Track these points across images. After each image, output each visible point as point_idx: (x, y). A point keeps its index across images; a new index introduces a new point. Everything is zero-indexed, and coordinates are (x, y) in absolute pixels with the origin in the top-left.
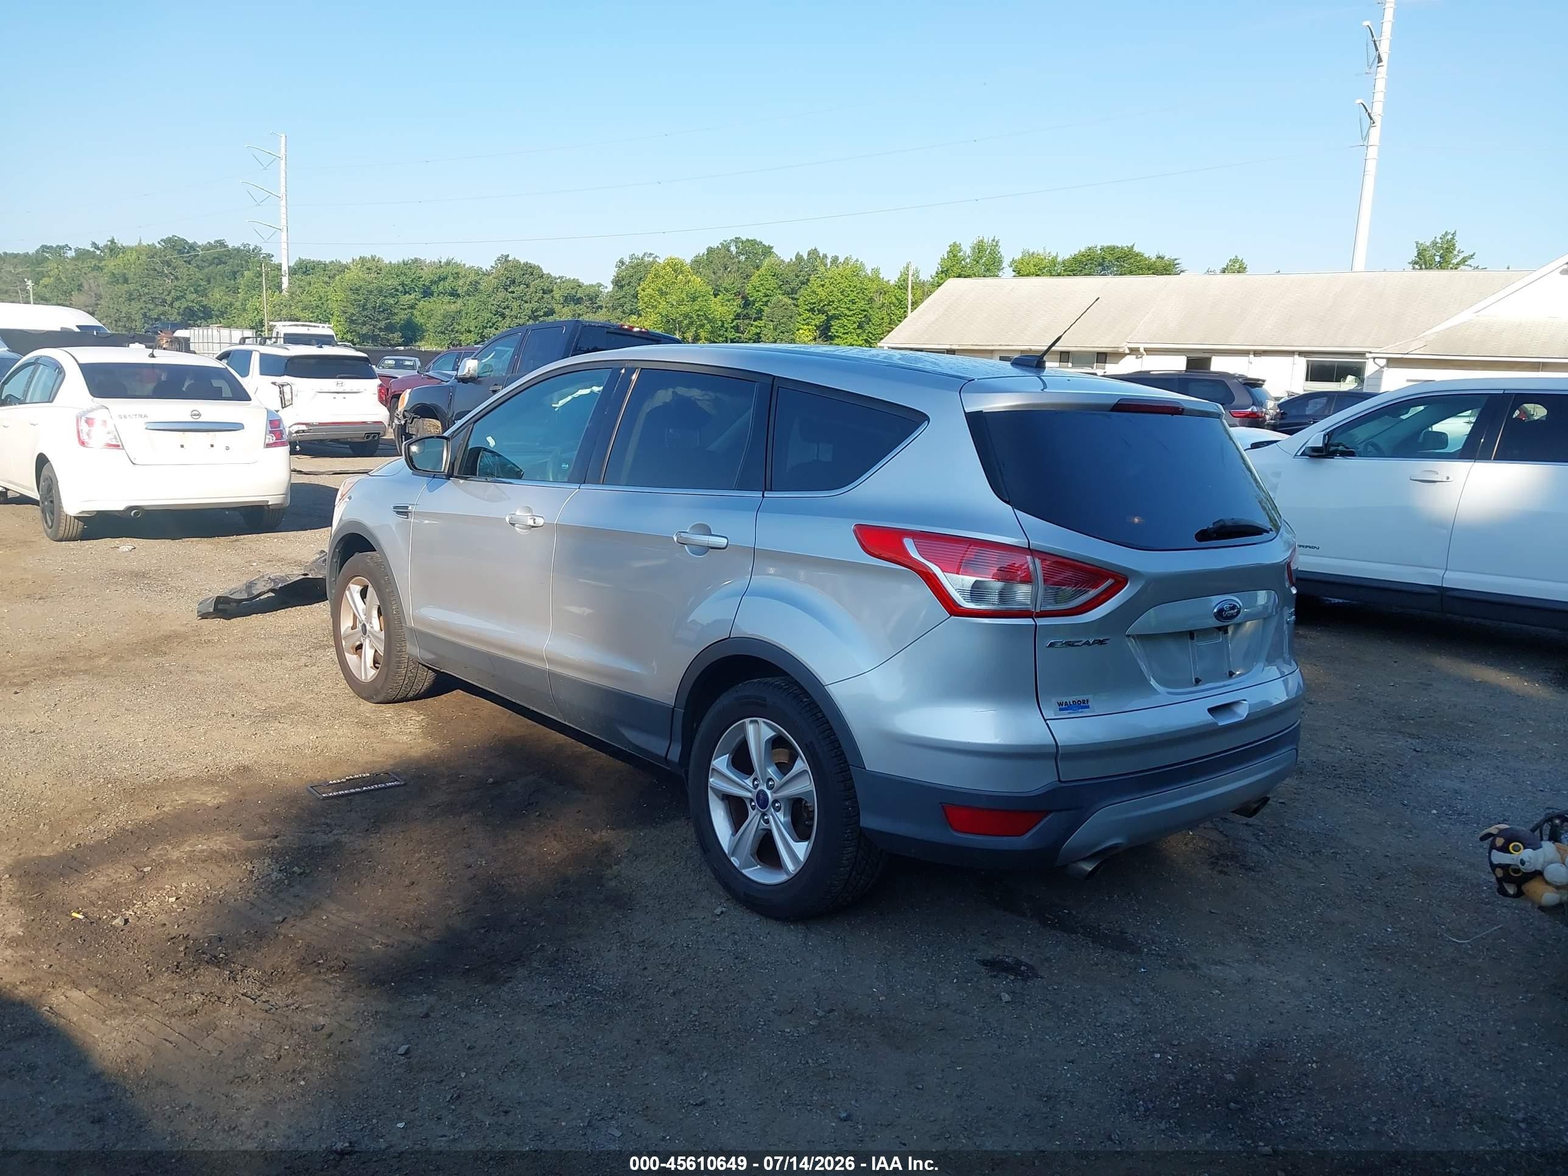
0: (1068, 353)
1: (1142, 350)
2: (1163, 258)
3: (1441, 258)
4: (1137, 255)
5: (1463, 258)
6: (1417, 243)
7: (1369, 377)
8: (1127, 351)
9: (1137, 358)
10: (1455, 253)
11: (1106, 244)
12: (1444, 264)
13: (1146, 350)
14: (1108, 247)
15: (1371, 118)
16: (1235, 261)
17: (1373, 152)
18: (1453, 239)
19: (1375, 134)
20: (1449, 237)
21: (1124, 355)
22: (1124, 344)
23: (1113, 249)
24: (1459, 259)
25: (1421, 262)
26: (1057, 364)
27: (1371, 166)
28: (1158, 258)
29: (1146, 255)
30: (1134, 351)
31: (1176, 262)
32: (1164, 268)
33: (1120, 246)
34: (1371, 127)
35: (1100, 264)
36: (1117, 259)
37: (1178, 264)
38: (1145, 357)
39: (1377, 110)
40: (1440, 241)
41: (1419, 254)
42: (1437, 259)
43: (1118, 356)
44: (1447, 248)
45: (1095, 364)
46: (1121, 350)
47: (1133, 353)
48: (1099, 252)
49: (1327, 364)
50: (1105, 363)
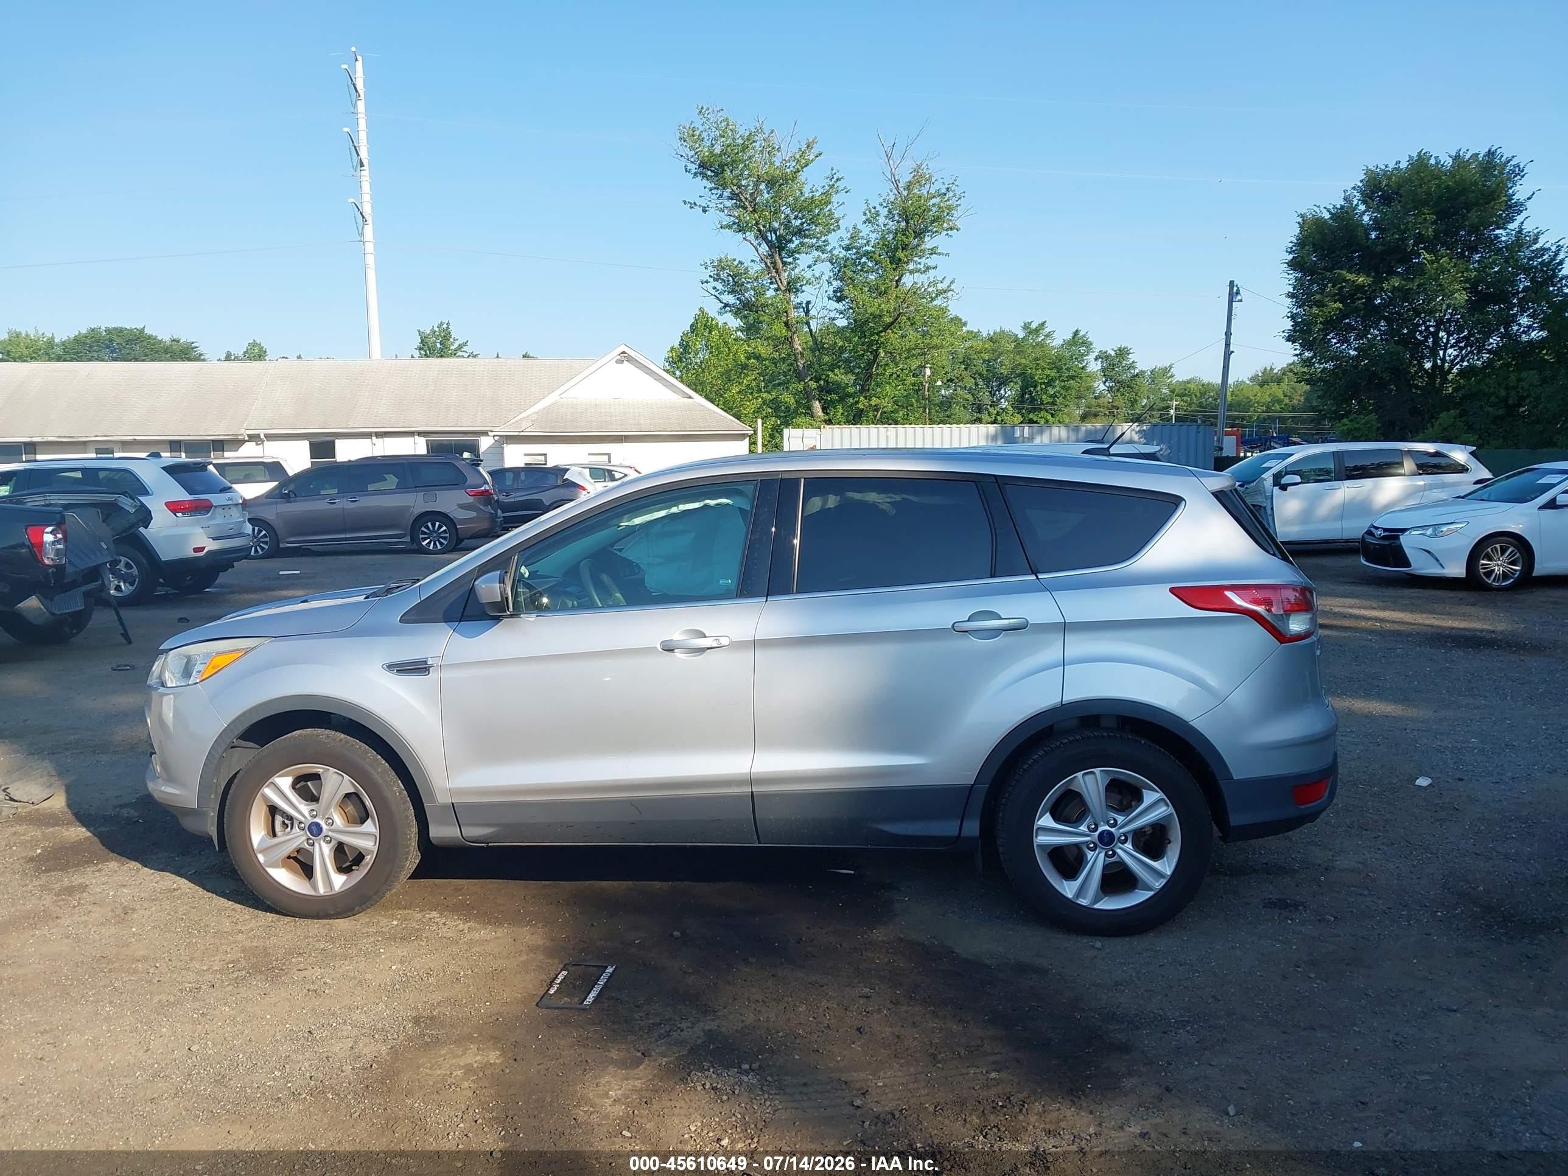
0: (179, 442)
1: (262, 436)
2: (178, 341)
3: (441, 344)
4: (150, 337)
5: (459, 345)
6: (419, 331)
7: (483, 453)
8: (247, 438)
9: (257, 444)
10: (451, 340)
11: (111, 325)
12: (443, 353)
13: (266, 436)
14: (115, 329)
15: (363, 217)
16: (255, 344)
17: (369, 248)
18: (448, 328)
19: (369, 231)
20: (445, 326)
21: (243, 442)
22: (242, 431)
23: (120, 331)
24: (456, 345)
25: (426, 348)
26: (168, 454)
27: (370, 260)
28: (173, 341)
29: (159, 338)
30: (254, 438)
31: (193, 345)
32: (182, 352)
33: (128, 328)
34: (364, 225)
35: (108, 347)
36: (127, 342)
37: (196, 347)
38: (266, 443)
39: (367, 209)
40: (437, 330)
41: (422, 341)
42: (439, 345)
43: (236, 443)
44: (445, 336)
45: (212, 453)
46: (240, 437)
47: (252, 439)
48: (104, 333)
49: (445, 443)
50: (223, 451)
